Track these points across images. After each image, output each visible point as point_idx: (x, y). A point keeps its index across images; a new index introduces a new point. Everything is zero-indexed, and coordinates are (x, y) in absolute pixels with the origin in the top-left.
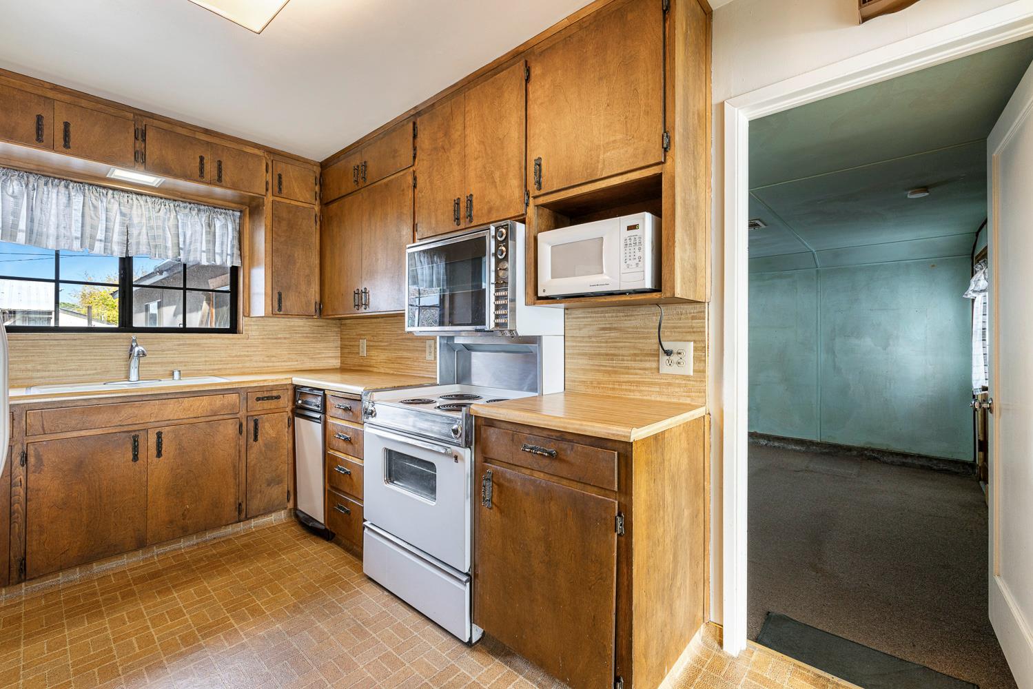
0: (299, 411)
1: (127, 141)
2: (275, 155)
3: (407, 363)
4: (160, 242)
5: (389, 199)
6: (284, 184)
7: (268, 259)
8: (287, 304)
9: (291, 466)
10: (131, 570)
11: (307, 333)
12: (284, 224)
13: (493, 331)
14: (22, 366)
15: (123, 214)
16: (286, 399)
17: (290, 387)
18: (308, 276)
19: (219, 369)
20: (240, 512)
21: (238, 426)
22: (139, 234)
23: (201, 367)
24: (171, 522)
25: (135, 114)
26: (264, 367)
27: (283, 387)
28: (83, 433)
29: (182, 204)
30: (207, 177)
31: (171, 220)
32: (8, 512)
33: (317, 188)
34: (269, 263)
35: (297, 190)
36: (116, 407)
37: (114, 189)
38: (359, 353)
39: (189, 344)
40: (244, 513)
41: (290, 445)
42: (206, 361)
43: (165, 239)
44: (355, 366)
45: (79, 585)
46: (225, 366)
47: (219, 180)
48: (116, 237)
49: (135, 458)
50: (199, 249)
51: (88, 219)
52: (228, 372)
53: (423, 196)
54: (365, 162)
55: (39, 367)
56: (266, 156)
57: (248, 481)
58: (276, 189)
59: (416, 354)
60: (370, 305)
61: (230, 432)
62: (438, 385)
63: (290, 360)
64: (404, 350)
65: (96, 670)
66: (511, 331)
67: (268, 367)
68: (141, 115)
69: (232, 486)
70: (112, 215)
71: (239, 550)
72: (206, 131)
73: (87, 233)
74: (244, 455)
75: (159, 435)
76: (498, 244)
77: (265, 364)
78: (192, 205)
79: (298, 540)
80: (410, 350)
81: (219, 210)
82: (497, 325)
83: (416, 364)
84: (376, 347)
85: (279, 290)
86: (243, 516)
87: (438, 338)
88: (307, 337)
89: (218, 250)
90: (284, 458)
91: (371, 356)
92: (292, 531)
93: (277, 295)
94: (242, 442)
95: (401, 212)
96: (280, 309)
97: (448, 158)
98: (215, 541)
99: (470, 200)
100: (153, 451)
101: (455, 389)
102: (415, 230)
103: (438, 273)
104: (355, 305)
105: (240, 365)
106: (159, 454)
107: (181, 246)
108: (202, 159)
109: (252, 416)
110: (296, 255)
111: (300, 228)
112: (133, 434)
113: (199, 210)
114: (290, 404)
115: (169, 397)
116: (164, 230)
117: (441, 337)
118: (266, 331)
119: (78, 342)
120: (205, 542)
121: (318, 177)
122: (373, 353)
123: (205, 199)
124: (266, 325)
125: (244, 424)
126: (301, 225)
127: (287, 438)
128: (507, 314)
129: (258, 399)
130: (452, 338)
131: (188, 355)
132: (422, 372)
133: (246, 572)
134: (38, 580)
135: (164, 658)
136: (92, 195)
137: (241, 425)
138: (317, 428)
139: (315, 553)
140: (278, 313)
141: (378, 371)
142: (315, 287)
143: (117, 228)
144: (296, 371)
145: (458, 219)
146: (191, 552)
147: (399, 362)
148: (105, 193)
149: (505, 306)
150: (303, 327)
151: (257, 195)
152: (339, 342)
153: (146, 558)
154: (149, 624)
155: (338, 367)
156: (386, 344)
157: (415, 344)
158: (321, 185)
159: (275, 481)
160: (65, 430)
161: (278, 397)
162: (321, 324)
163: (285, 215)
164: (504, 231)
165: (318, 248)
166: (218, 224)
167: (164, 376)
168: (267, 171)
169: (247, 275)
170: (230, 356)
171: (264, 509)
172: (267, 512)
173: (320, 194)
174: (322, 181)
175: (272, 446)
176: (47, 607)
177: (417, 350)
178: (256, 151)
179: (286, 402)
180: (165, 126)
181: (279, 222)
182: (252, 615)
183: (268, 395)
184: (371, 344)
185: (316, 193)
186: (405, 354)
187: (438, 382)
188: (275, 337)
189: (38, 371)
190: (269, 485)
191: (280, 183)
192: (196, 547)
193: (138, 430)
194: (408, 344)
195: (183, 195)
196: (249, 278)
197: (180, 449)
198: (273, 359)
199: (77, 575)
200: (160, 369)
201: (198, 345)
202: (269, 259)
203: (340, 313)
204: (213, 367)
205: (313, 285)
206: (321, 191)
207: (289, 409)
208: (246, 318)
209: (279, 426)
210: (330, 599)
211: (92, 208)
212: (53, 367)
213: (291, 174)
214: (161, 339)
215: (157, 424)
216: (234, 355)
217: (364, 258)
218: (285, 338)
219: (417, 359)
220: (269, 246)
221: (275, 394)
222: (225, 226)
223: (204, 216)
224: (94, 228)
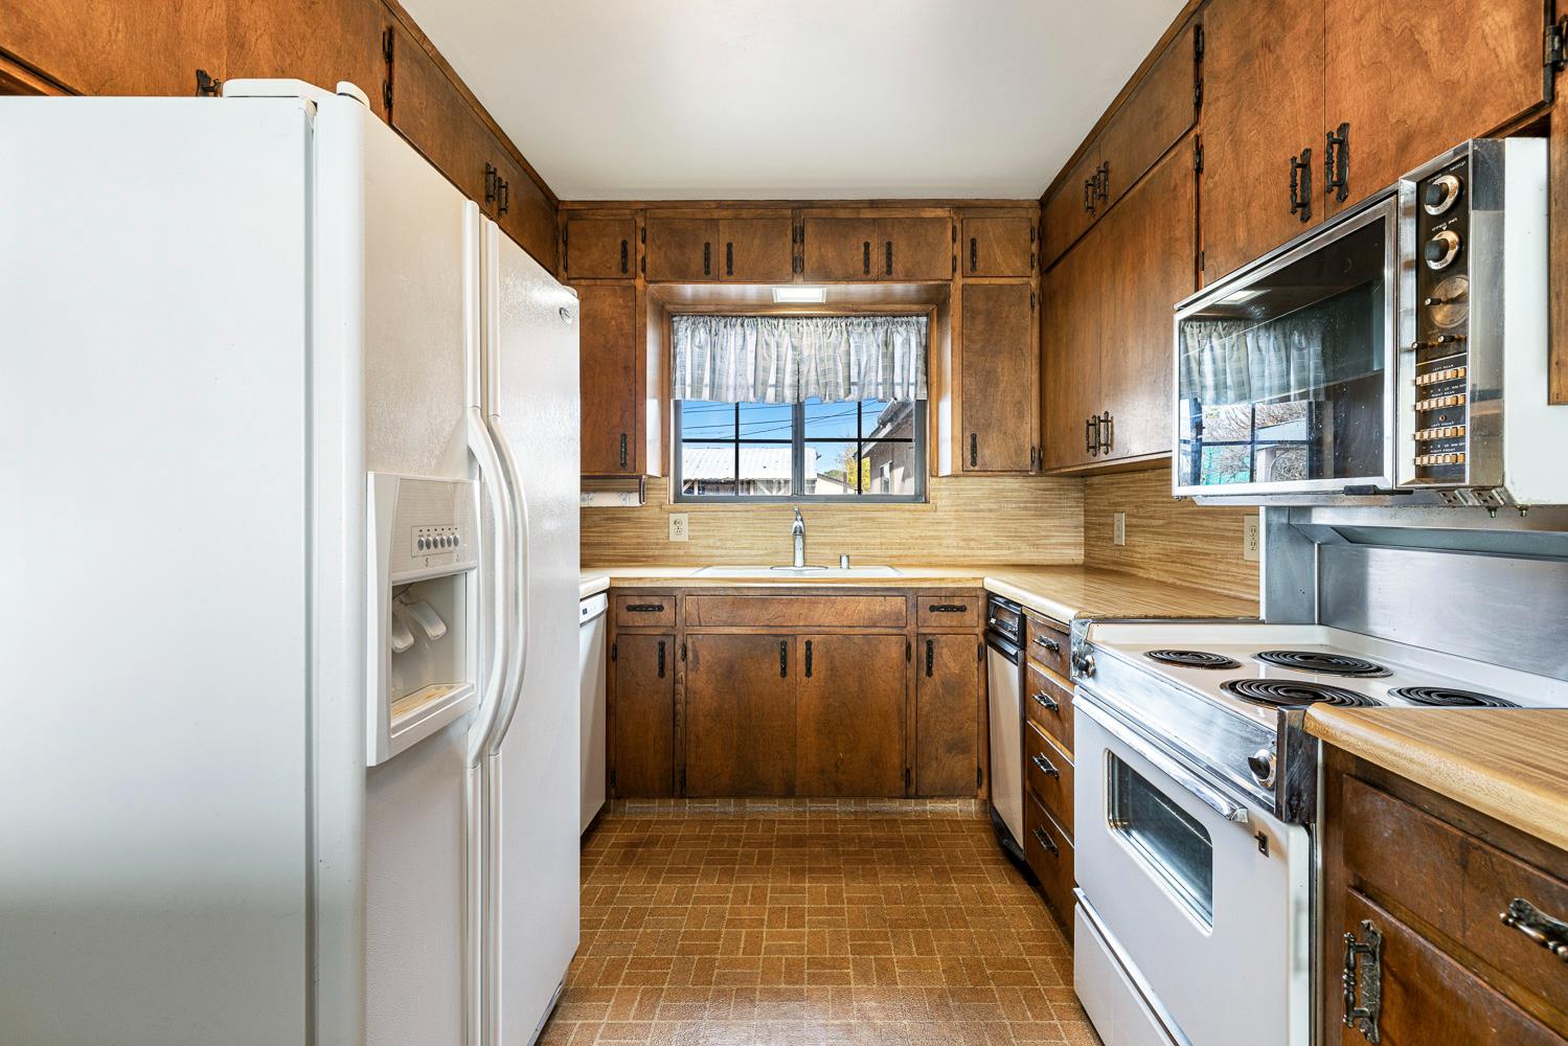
0: (992, 637)
1: (784, 249)
2: (965, 210)
3: (1202, 563)
4: (830, 377)
5: (1148, 218)
6: (980, 253)
7: (956, 382)
8: (986, 453)
9: (983, 727)
10: (782, 822)
11: (1025, 502)
12: (980, 320)
13: (1410, 492)
14: (705, 542)
15: (794, 348)
16: (975, 613)
17: (981, 594)
18: (1020, 402)
19: (898, 557)
20: (908, 782)
21: (904, 648)
22: (809, 371)
23: (877, 552)
24: (822, 771)
25: (793, 209)
26: (960, 556)
27: (971, 593)
28: (735, 630)
29: (855, 321)
30: (874, 270)
31: (843, 344)
32: (672, 711)
33: (1034, 248)
34: (957, 389)
35: (1000, 259)
36: (763, 601)
37: (784, 317)
38: (1112, 539)
39: (862, 519)
40: (914, 786)
41: (982, 692)
42: (881, 544)
43: (836, 373)
44: (1106, 562)
45: (732, 821)
46: (906, 552)
47: (888, 274)
48: (788, 380)
49: (784, 673)
50: (874, 381)
51: (760, 359)
52: (909, 561)
53: (1215, 184)
54: (1106, 164)
55: (718, 544)
56: (953, 215)
57: (920, 738)
58: (968, 265)
59: (1223, 547)
60: (1115, 447)
61: (894, 655)
62: (1263, 623)
63: (998, 546)
64: (1196, 536)
65: (697, 958)
66: (1480, 490)
67: (965, 556)
68: (799, 208)
69: (896, 739)
70: (783, 350)
71: (900, 845)
72: (873, 204)
73: (760, 381)
74: (914, 697)
75: (809, 644)
76: (1426, 228)
77: (961, 552)
78: (867, 319)
79: (984, 862)
80: (1205, 536)
81: (899, 319)
82: (1423, 472)
83: (1220, 567)
84: (1143, 529)
85: (973, 430)
86: (912, 791)
87: (1262, 511)
88: (1026, 509)
89: (898, 379)
90: (972, 710)
91: (1134, 546)
92: (981, 840)
93: (970, 440)
94: (911, 673)
95: (1170, 238)
96: (974, 463)
97: (1277, 64)
98: (877, 817)
99: (1339, 141)
100: (802, 667)
101: (1314, 638)
102: (1200, 266)
103: (1302, 368)
104: (1089, 448)
105: (925, 552)
106: (809, 673)
107: (854, 379)
108: (867, 245)
109: (925, 634)
110: (999, 370)
111: (1005, 323)
112: (781, 639)
113: (875, 325)
114: (982, 622)
115: (820, 593)
116: (835, 361)
117: (1268, 508)
118: (962, 498)
119: (751, 514)
120: (865, 813)
121: (1036, 226)
122: (1137, 539)
123: (880, 307)
124: (962, 490)
125: (914, 645)
126: (1007, 317)
127: (975, 678)
128: (1463, 438)
129: (933, 609)
130: (1305, 510)
131: (862, 534)
132: (1234, 587)
133: (897, 890)
134: (697, 800)
135: (759, 987)
136: (764, 327)
137: (909, 647)
138: (1014, 671)
139: (1004, 901)
140: (972, 468)
141: (1146, 576)
142: (1031, 422)
143: (789, 368)
144: (1008, 565)
145: (1305, 205)
146: (846, 822)
147: (1185, 560)
148: (776, 322)
149: (1455, 414)
150: (1019, 491)
151: (941, 282)
152: (1082, 518)
153: (798, 812)
154: (766, 918)
155: (1081, 562)
156: (1161, 522)
157: (1220, 525)
158: (1040, 239)
159: (958, 746)
160: (718, 623)
161: (962, 609)
162: (1049, 485)
163: (980, 305)
164: (1451, 181)
165: (1036, 351)
166: (898, 340)
167: (832, 562)
168: (954, 240)
169: (934, 410)
170: (912, 537)
171: (942, 789)
172: (949, 794)
173: (1039, 256)
174: (1042, 234)
175: (954, 687)
176: (698, 838)
177: (1223, 538)
178: (940, 213)
179: (974, 618)
180: (824, 213)
181: (973, 318)
182: (879, 978)
183: (948, 603)
184: (1134, 521)
185: (1033, 255)
186: (1199, 545)
187: (1263, 616)
188: (974, 508)
189: (718, 548)
190: (949, 751)
191: (974, 253)
192: (853, 817)
193: (787, 635)
194: (1205, 523)
195: (855, 307)
196: (937, 417)
197: (832, 670)
198: (972, 544)
199: (731, 807)
200: (827, 552)
201: (873, 519)
202: (958, 381)
203: (1068, 464)
204: (890, 553)
205: (1027, 418)
206: (1040, 249)
207: (979, 630)
208: (934, 479)
209: (964, 656)
210: (1000, 1017)
211: (765, 346)
212: (729, 544)
213: (991, 234)
214: (831, 510)
215: (806, 630)
216: (917, 535)
217: (1104, 354)
218: (990, 511)
219: (1224, 556)
220: (958, 361)
221: (957, 602)
222: (907, 341)
223: (881, 332)
224: (766, 370)
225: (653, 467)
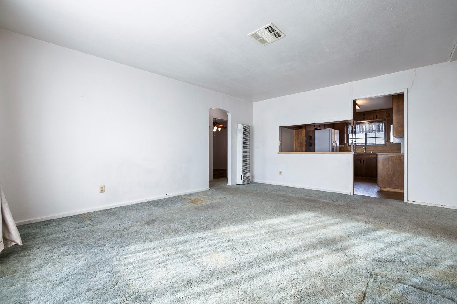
2: (388, 110)
4: (370, 130)
15: (365, 126)
22: (367, 129)
29: (373, 123)
30: (374, 118)
31: (372, 126)
42: (378, 150)
47: (376, 119)
48: (364, 130)
49: (361, 163)
50: (377, 130)
56: (386, 110)
70: (363, 127)
72: (374, 111)
75: (364, 160)
89: (381, 130)
106: (364, 163)
107: (374, 130)
108: (373, 116)
112: (360, 160)
116: (371, 128)
118: (391, 145)
131: (375, 149)
143: (364, 129)
151: (384, 119)
168: (386, 114)
170: (383, 150)
178: (384, 110)
191: (389, 115)
197: (366, 163)
201: (376, 147)
211: (361, 127)
214: (370, 146)
222: (382, 125)
223: (378, 124)
224: (361, 130)
225: (345, 142)
